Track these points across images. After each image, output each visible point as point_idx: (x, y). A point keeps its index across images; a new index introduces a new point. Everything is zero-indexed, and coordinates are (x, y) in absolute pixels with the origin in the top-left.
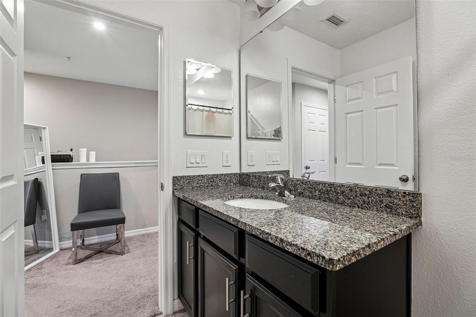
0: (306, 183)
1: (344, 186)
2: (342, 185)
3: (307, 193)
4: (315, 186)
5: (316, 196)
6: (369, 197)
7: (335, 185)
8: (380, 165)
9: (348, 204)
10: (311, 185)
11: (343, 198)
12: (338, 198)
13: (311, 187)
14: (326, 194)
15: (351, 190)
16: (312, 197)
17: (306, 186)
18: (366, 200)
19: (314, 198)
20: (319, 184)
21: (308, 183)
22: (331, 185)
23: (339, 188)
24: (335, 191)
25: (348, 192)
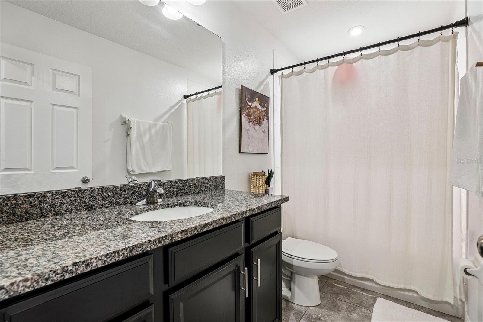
0: (164, 184)
1: (195, 179)
2: (193, 180)
3: (165, 193)
4: (173, 185)
5: (174, 193)
6: (208, 184)
7: (189, 180)
8: (57, 168)
9: (197, 192)
10: (169, 185)
11: (194, 189)
12: (191, 190)
13: (169, 187)
14: (183, 189)
15: (199, 182)
16: (170, 196)
17: (164, 187)
18: (206, 186)
19: (172, 196)
20: (177, 183)
21: (166, 184)
22: (186, 181)
23: (191, 182)
24: (189, 185)
25: (197, 183)
